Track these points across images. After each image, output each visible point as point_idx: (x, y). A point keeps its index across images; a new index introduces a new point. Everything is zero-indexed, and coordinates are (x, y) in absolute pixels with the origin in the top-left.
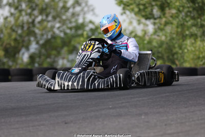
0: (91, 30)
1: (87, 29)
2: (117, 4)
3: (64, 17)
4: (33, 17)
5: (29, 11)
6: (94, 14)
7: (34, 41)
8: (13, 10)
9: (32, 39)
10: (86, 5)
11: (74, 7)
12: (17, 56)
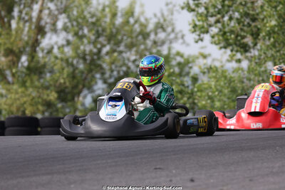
0: (179, 64)
1: (174, 63)
2: (190, 30)
3: (142, 47)
4: (99, 46)
5: (93, 38)
6: (184, 42)
7: (100, 79)
8: (70, 37)
9: (98, 76)
10: (173, 31)
11: (156, 34)
12: (76, 99)
